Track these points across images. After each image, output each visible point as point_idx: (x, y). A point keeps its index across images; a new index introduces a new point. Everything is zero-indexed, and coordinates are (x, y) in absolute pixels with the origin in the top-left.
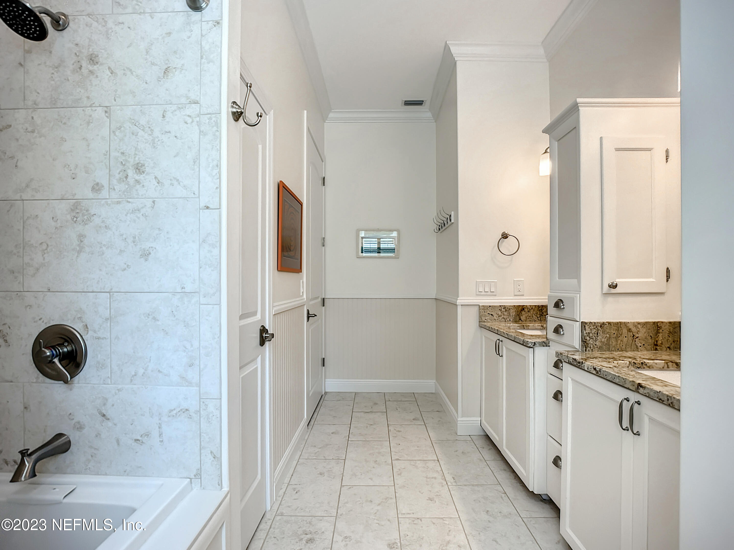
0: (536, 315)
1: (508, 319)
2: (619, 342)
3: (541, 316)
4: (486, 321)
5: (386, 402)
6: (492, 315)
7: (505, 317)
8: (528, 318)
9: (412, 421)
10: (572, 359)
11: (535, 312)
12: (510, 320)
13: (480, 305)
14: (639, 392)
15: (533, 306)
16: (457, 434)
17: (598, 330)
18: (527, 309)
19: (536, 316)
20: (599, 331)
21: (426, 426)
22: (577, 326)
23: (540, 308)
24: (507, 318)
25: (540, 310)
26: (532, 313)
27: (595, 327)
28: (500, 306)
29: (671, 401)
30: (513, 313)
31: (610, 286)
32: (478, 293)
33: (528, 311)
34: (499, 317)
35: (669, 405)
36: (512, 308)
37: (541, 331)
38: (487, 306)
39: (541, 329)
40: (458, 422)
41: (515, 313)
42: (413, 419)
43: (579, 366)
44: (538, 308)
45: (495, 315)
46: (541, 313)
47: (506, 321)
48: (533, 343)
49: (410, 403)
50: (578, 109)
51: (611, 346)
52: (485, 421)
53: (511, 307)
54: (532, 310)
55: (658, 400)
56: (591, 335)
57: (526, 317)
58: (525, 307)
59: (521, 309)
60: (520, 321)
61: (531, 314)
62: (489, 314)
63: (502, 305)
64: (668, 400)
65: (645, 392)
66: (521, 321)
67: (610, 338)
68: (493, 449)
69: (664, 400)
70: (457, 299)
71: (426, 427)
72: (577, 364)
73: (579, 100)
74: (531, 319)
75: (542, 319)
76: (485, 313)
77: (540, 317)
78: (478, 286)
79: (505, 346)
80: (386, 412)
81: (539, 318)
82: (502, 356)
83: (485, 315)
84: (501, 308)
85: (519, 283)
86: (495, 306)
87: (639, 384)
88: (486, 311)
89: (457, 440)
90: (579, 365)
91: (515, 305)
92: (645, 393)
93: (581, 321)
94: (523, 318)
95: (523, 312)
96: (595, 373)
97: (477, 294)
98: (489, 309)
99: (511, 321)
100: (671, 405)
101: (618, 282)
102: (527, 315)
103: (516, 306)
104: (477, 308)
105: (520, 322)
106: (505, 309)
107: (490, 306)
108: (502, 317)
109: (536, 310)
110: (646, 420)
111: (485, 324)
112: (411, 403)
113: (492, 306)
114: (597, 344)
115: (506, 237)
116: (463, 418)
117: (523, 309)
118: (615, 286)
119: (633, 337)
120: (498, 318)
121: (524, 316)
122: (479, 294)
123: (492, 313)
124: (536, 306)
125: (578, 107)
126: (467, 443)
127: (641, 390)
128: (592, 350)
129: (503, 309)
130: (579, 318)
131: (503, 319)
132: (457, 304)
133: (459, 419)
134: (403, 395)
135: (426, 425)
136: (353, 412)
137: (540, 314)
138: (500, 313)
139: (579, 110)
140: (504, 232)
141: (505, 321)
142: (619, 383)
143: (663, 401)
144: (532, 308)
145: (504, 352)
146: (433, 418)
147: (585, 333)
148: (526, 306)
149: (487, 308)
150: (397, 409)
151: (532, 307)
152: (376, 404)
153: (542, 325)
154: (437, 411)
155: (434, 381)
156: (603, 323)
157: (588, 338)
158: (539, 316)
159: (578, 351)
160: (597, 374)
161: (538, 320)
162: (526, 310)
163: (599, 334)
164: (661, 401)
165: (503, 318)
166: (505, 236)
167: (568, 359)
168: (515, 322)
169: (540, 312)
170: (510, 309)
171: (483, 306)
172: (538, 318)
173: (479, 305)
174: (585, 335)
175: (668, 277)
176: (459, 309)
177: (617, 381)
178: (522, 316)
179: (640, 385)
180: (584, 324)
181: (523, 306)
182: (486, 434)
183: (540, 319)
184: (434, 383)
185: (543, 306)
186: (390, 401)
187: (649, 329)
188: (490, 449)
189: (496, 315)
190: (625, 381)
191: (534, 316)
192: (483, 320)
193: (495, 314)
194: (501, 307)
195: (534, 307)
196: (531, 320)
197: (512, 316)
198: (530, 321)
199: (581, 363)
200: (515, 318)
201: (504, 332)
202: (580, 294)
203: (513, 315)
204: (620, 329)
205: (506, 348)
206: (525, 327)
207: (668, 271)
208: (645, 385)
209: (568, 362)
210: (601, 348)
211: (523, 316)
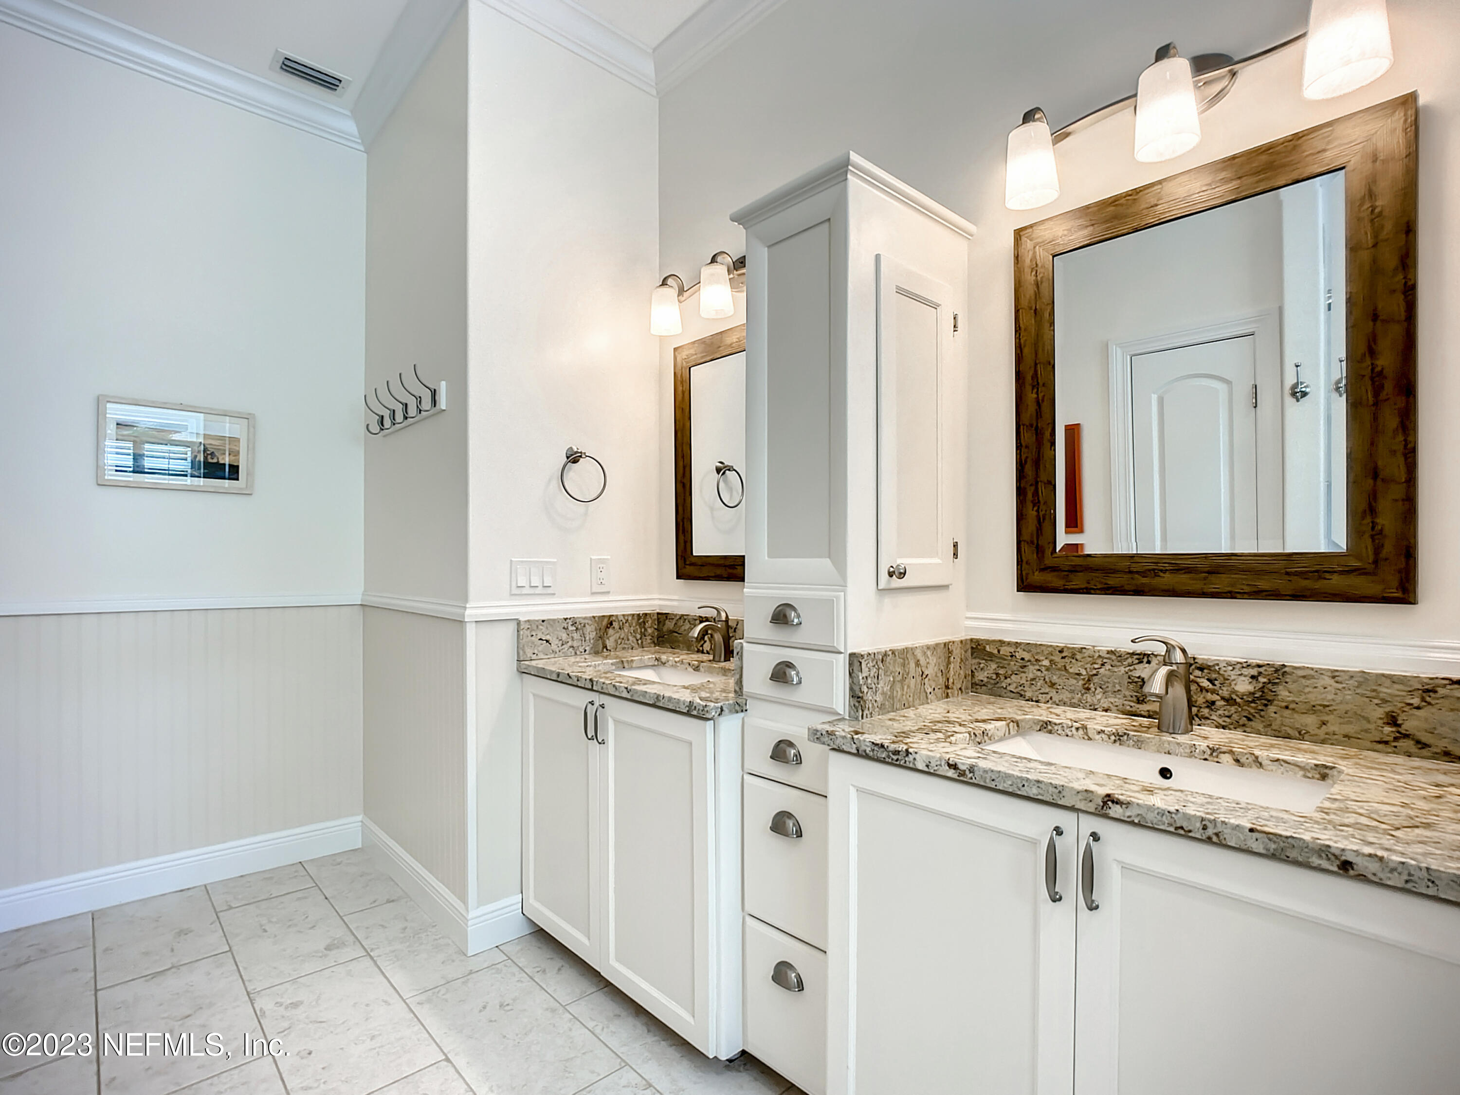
0: (634, 634)
1: (582, 649)
2: (906, 687)
3: (643, 637)
4: (534, 657)
5: (220, 914)
6: (547, 641)
7: (575, 644)
8: (619, 641)
9: (326, 956)
10: (868, 744)
11: (632, 628)
12: (585, 651)
13: (522, 619)
14: (1107, 816)
15: (628, 615)
16: (465, 955)
17: (878, 669)
18: (617, 624)
19: (635, 637)
20: (880, 670)
21: (372, 958)
22: (841, 664)
23: (641, 620)
24: (578, 647)
25: (640, 624)
26: (626, 631)
27: (875, 662)
28: (566, 619)
29: (1215, 831)
30: (591, 633)
31: (891, 574)
32: (515, 591)
33: (620, 628)
34: (563, 645)
35: (1209, 838)
36: (590, 622)
37: (655, 670)
38: (537, 621)
39: (654, 665)
40: (470, 923)
41: (594, 633)
42: (328, 948)
43: (897, 760)
44: (639, 619)
45: (555, 642)
46: (643, 630)
47: (578, 653)
48: (718, 708)
49: (299, 899)
50: (844, 178)
51: (895, 700)
52: (536, 898)
53: (586, 621)
54: (627, 624)
55: (1172, 829)
56: (869, 681)
57: (616, 641)
58: (614, 618)
59: (607, 623)
60: (605, 650)
61: (624, 632)
62: (540, 639)
63: (569, 617)
64: (1205, 828)
65: (1128, 814)
66: (607, 650)
67: (894, 681)
68: (568, 966)
69: (1190, 828)
70: (465, 608)
71: (375, 962)
72: (889, 757)
73: (854, 157)
74: (624, 644)
75: (644, 643)
76: (533, 638)
77: (641, 639)
78: (513, 575)
79: (611, 717)
80: (230, 950)
81: (640, 642)
82: (603, 742)
83: (533, 643)
84: (568, 623)
85: (601, 566)
86: (554, 620)
87: (1108, 795)
88: (534, 634)
89: (471, 972)
90: (895, 757)
91: (595, 615)
92: (1129, 817)
93: (849, 651)
94: (610, 643)
95: (611, 631)
96: (955, 776)
97: (513, 592)
98: (541, 627)
99: (587, 652)
100: (1215, 839)
101: (907, 564)
102: (618, 635)
103: (597, 619)
104: (512, 627)
105: (606, 653)
106: (575, 624)
107: (543, 621)
108: (570, 644)
109: (634, 625)
110: (1116, 871)
111: (533, 663)
112: (305, 898)
113: (548, 620)
114: (878, 699)
115: (575, 461)
116: (481, 908)
117: (611, 624)
118: (902, 575)
119: (922, 676)
120: (560, 648)
121: (612, 639)
122: (517, 592)
123: (548, 638)
124: (633, 615)
125: (846, 173)
126: (499, 971)
127: (1116, 811)
128: (871, 713)
129: (572, 625)
130: (843, 647)
131: (571, 649)
132: (466, 620)
133: (470, 916)
134: (271, 878)
135: (372, 954)
136: (96, 990)
137: (641, 632)
138: (564, 636)
139: (846, 179)
140: (571, 448)
141: (576, 653)
142: (1040, 797)
143: (1190, 831)
144: (627, 620)
145: (610, 732)
146: (382, 926)
147: (861, 678)
148: (617, 616)
149: (537, 626)
150: (265, 931)
151: (626, 618)
152: (183, 933)
153: (657, 657)
154: (389, 901)
155: (360, 818)
156: (886, 654)
157: (865, 689)
158: (638, 636)
159: (844, 719)
160: (961, 778)
161: (637, 646)
162: (615, 624)
163: (880, 677)
164: (1182, 832)
165: (570, 647)
166: (574, 458)
167: (854, 746)
168: (595, 653)
169: (641, 629)
170: (584, 626)
171: (528, 621)
172: (637, 640)
173: (517, 619)
174: (861, 683)
175: (955, 555)
176: (471, 632)
177: (1033, 792)
178: (608, 638)
179: (1109, 799)
180: (855, 660)
181: (611, 616)
182: (539, 929)
183: (642, 642)
184: (360, 824)
185: (646, 614)
186: (230, 908)
187: (940, 658)
188: (559, 970)
189: (557, 642)
190: (1060, 792)
191: (630, 638)
192: (529, 656)
193: (554, 639)
194: (568, 621)
195: (630, 618)
196: (626, 646)
197: (590, 640)
198: (624, 648)
199: (903, 754)
200: (595, 646)
201: (614, 686)
202: (844, 592)
203: (592, 637)
204: (907, 662)
205: (615, 721)
206: (626, 665)
207: (955, 545)
208: (1128, 799)
209: (856, 752)
210: (883, 707)
211: (610, 638)
